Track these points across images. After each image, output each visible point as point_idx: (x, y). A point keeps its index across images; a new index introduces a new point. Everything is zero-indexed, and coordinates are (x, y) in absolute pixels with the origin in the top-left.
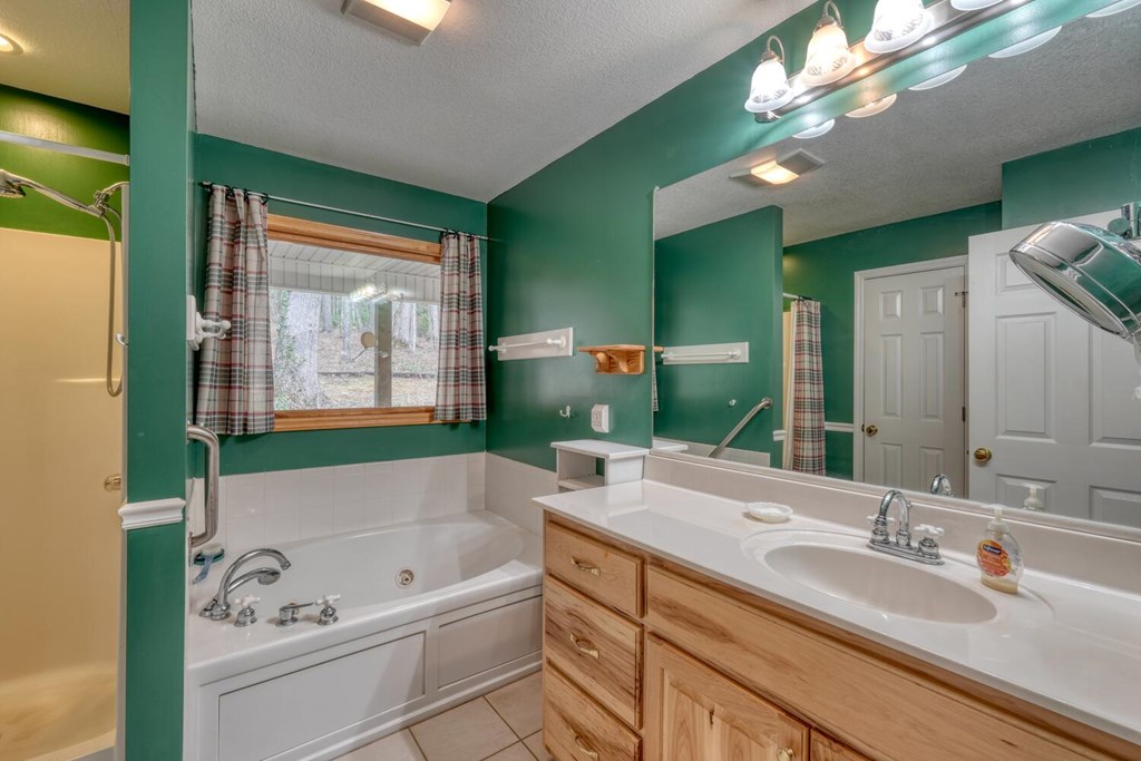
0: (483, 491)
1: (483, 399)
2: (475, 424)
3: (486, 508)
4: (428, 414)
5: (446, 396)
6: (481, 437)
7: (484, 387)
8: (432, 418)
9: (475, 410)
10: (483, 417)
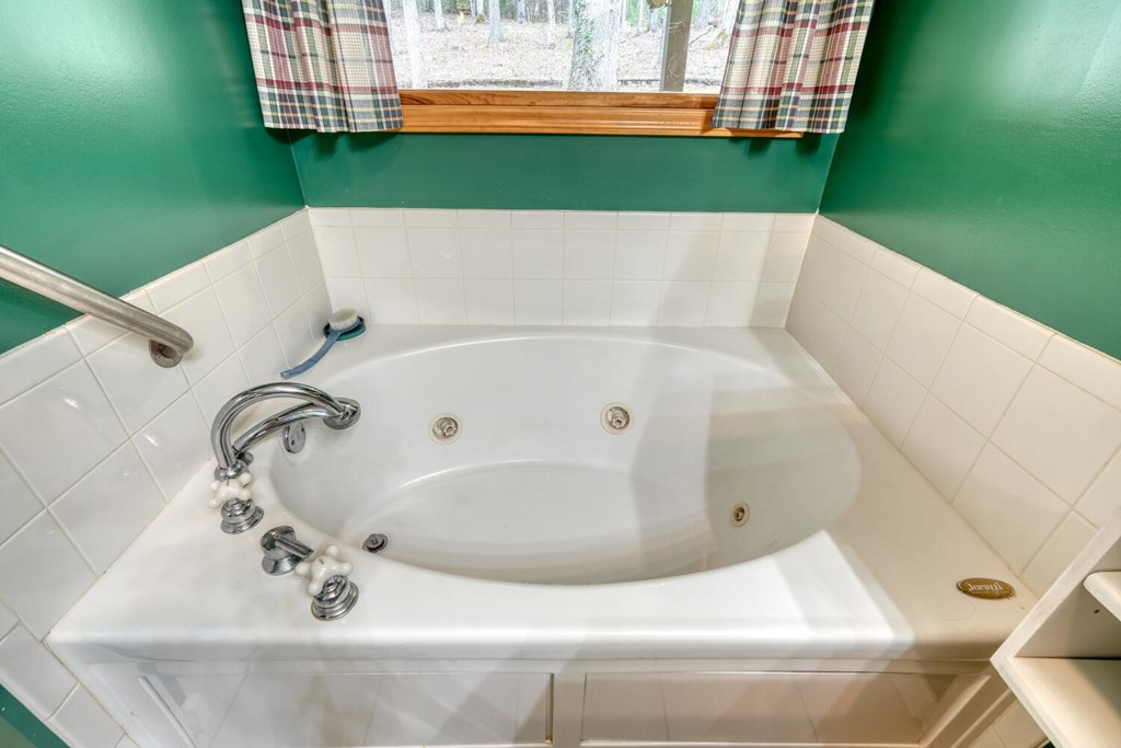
0: (792, 294)
1: (847, 74)
2: (809, 143)
3: (789, 328)
4: (701, 113)
5: (751, 62)
6: (815, 178)
7: (863, 33)
8: (709, 123)
9: (819, 108)
10: (836, 124)
